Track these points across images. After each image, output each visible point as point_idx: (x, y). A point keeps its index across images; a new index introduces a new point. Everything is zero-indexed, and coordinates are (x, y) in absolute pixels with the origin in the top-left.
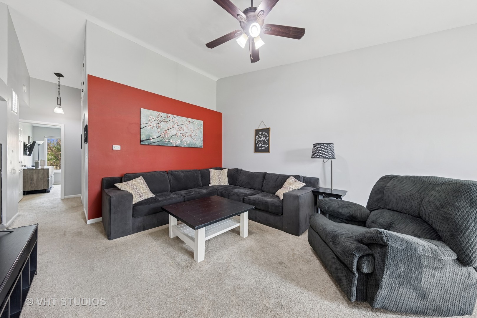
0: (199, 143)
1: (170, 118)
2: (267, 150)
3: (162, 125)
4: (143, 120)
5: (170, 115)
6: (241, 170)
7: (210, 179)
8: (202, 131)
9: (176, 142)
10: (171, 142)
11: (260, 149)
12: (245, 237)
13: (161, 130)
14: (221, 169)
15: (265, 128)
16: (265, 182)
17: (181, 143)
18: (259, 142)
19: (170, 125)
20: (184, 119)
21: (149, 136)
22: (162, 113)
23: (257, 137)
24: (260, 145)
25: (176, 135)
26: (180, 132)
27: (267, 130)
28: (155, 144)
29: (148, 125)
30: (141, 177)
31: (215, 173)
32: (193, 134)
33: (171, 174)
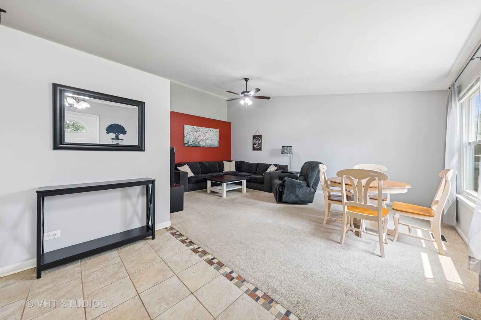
0: (216, 144)
1: (200, 129)
2: (260, 149)
3: (195, 134)
4: (186, 132)
5: (199, 127)
6: (244, 162)
7: (223, 167)
8: (218, 136)
9: (202, 144)
10: (200, 144)
11: (256, 148)
12: (244, 193)
13: (195, 137)
14: (231, 161)
15: (259, 135)
16: (258, 168)
17: (206, 144)
18: (255, 144)
19: (199, 133)
20: (207, 129)
21: (189, 141)
22: (195, 127)
23: (254, 140)
24: (256, 146)
25: (203, 140)
26: (205, 138)
27: (260, 136)
28: (191, 145)
29: (188, 134)
30: (187, 165)
31: (227, 163)
32: (213, 138)
33: (201, 164)
